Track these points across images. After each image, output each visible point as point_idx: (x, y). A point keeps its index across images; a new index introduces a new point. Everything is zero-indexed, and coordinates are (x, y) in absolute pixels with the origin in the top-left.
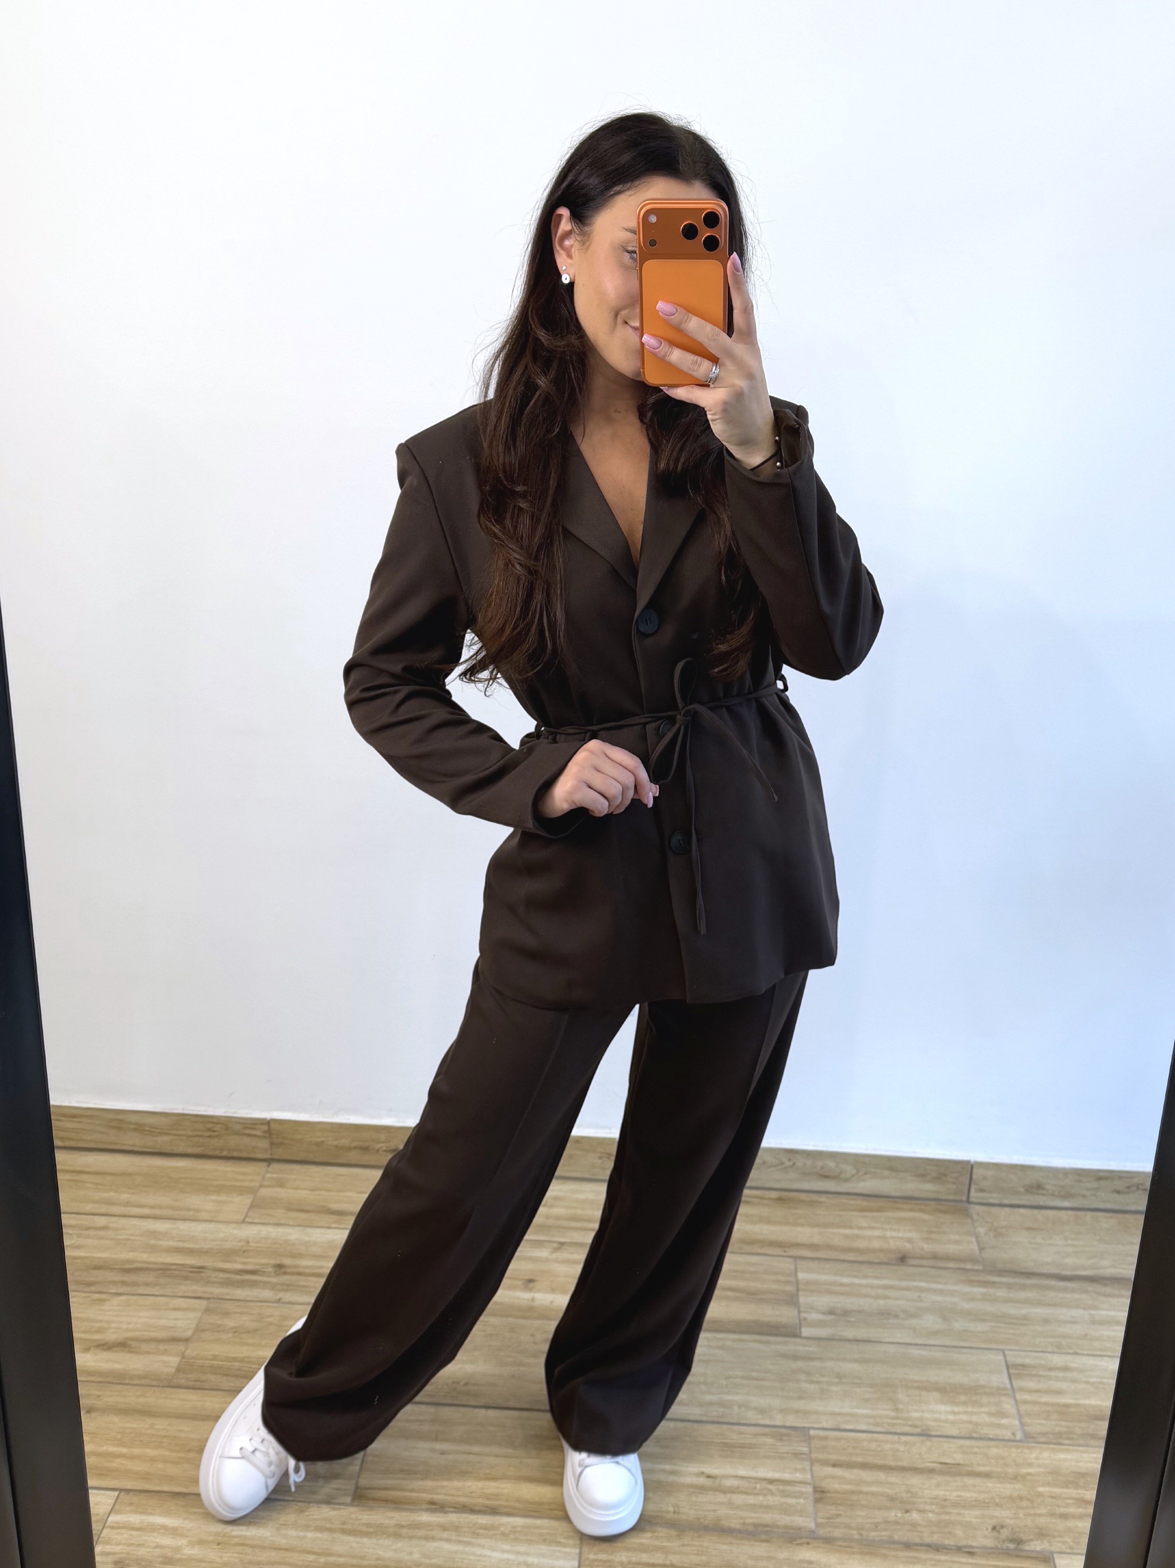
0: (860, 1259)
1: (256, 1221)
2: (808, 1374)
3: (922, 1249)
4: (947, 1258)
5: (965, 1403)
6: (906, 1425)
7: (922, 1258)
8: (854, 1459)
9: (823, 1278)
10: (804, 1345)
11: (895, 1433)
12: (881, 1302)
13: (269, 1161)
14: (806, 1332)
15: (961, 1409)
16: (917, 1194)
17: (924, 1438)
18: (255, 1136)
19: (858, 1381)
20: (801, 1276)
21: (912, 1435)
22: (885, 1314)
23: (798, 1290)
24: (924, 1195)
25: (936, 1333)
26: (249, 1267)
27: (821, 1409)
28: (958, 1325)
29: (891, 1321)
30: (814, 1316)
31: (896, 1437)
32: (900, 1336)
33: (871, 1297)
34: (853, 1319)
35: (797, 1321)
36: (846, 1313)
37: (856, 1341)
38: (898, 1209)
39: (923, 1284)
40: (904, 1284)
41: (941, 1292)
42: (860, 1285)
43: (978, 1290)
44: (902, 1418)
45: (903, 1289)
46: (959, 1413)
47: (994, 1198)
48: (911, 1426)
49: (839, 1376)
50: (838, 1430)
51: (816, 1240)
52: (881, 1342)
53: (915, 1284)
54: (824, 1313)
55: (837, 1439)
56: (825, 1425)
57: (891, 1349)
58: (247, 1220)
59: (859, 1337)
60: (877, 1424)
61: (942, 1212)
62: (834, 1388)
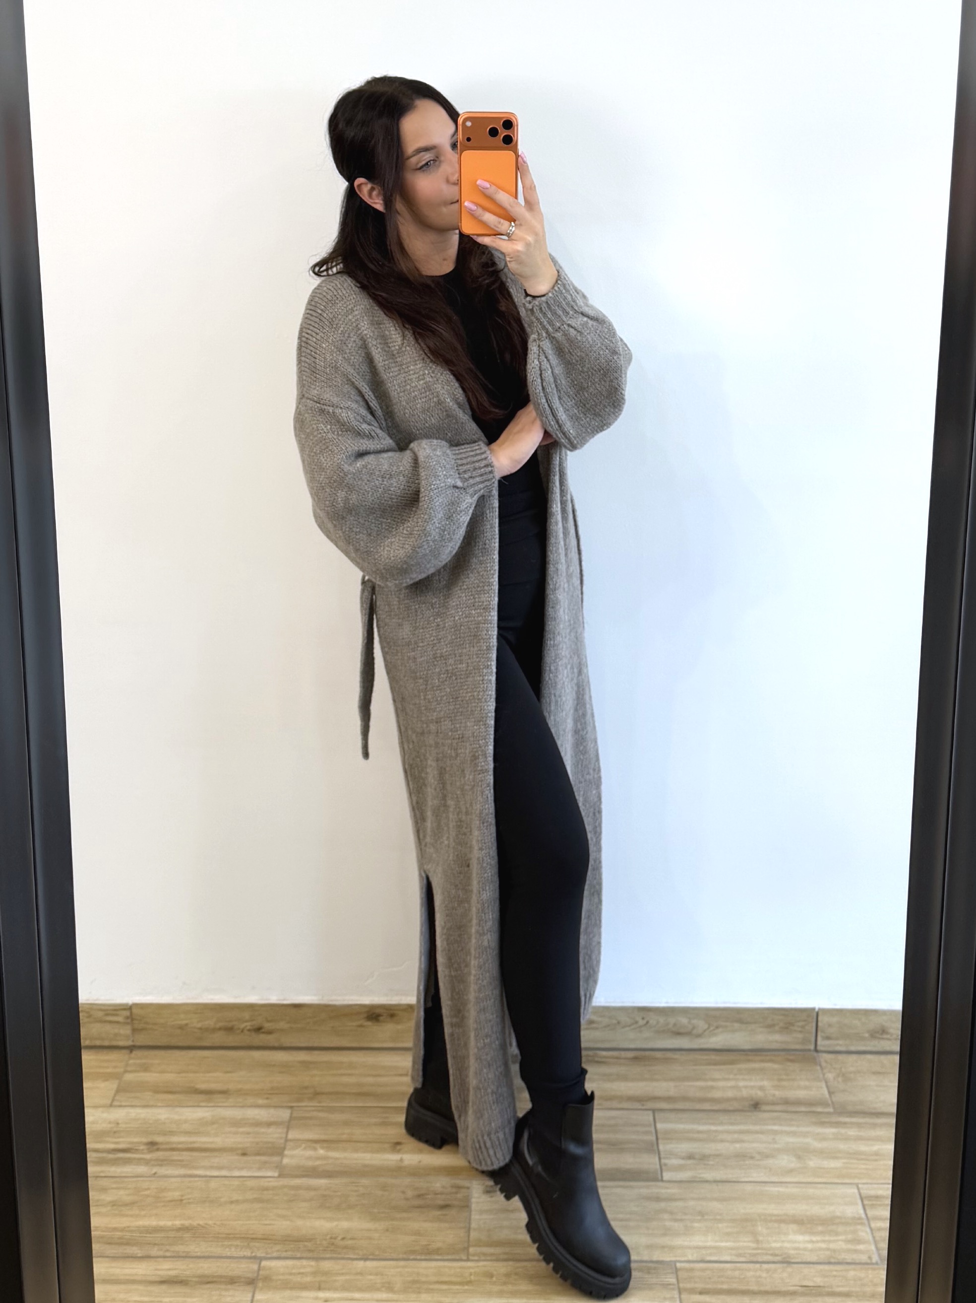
0: (715, 1108)
1: (124, 1104)
2: (671, 1213)
3: (774, 1095)
4: (798, 1102)
5: (822, 1233)
6: (767, 1254)
7: (773, 1104)
8: (720, 1286)
9: (681, 1126)
10: (667, 1188)
11: (757, 1262)
12: (738, 1145)
13: (131, 1048)
14: (667, 1176)
15: (818, 1238)
16: (767, 1046)
17: (785, 1265)
18: (118, 1022)
19: (718, 1217)
20: (659, 1126)
21: (774, 1262)
22: (741, 1156)
23: (657, 1139)
24: (774, 1046)
25: (790, 1171)
26: (121, 1146)
27: (686, 1243)
28: (812, 1164)
29: (747, 1162)
30: (675, 1162)
31: (758, 1266)
32: (756, 1176)
33: (728, 1141)
34: (711, 1163)
35: (658, 1167)
36: (704, 1158)
37: (716, 1182)
38: (749, 1061)
39: (776, 1128)
40: (757, 1128)
41: (794, 1134)
42: (716, 1131)
43: (830, 1131)
44: (762, 1249)
45: (757, 1132)
46: (817, 1242)
47: (841, 1045)
48: (772, 1255)
49: (701, 1214)
50: (703, 1261)
51: (672, 1092)
52: (738, 1182)
53: (770, 1127)
54: (683, 1159)
55: (703, 1270)
56: (690, 1258)
57: (749, 1188)
58: (115, 1103)
59: (718, 1178)
60: (739, 1255)
61: (792, 1061)
62: (696, 1225)
